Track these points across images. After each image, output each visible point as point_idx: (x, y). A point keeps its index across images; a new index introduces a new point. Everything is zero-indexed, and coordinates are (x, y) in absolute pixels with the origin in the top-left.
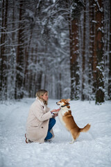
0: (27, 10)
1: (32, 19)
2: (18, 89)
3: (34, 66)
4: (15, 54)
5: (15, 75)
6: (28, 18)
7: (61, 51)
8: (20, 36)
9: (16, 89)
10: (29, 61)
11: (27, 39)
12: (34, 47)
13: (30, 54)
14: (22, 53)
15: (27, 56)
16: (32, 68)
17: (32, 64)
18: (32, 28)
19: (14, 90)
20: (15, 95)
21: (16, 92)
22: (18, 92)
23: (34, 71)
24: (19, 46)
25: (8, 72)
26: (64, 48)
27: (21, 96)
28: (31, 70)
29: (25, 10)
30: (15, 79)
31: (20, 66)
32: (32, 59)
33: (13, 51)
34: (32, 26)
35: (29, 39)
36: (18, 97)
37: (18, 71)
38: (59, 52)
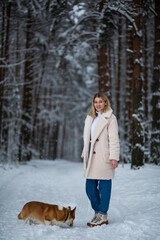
0: (37, 34)
1: (44, 46)
2: (23, 147)
3: (47, 114)
4: (19, 97)
5: (18, 127)
6: (38, 44)
7: (86, 92)
8: (26, 71)
9: (20, 147)
10: (41, 107)
11: (37, 75)
12: (48, 86)
13: (42, 96)
14: (30, 95)
15: (38, 100)
16: (44, 117)
17: (45, 111)
18: (43, 60)
19: (17, 148)
20: (20, 155)
21: (20, 151)
22: (23, 151)
23: (47, 121)
24: (25, 86)
25: (8, 123)
26: (91, 88)
27: (29, 158)
28: (43, 120)
29: (33, 34)
30: (19, 132)
31: (27, 114)
32: (45, 104)
33: (16, 93)
34: (44, 56)
35: (40, 75)
36: (24, 158)
37: (24, 122)
38: (84, 94)
